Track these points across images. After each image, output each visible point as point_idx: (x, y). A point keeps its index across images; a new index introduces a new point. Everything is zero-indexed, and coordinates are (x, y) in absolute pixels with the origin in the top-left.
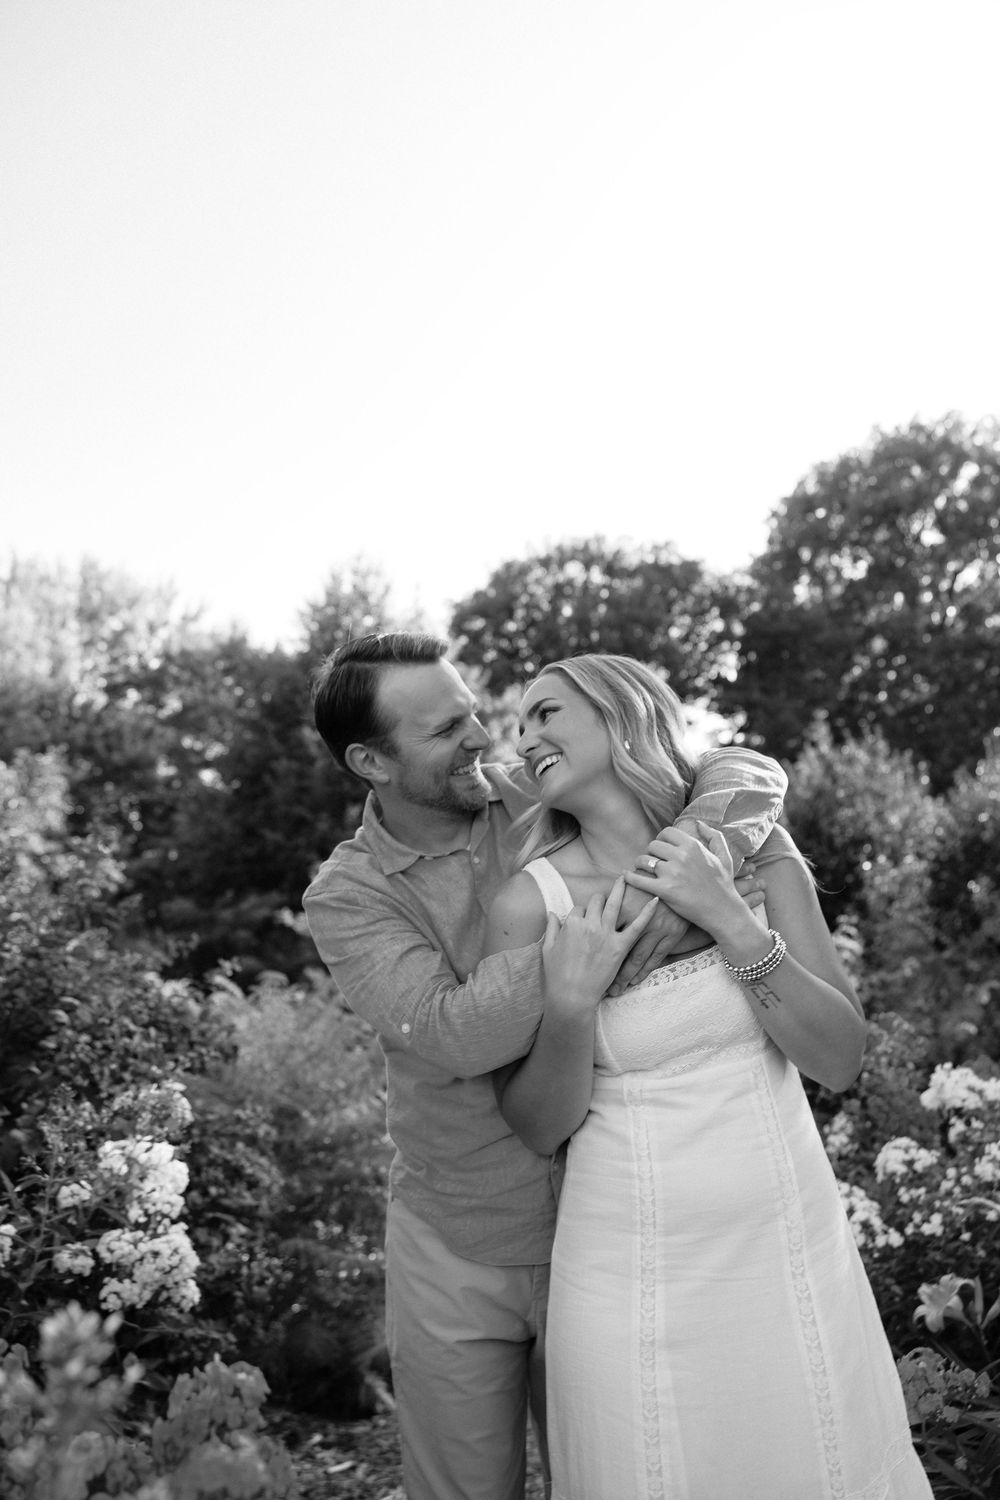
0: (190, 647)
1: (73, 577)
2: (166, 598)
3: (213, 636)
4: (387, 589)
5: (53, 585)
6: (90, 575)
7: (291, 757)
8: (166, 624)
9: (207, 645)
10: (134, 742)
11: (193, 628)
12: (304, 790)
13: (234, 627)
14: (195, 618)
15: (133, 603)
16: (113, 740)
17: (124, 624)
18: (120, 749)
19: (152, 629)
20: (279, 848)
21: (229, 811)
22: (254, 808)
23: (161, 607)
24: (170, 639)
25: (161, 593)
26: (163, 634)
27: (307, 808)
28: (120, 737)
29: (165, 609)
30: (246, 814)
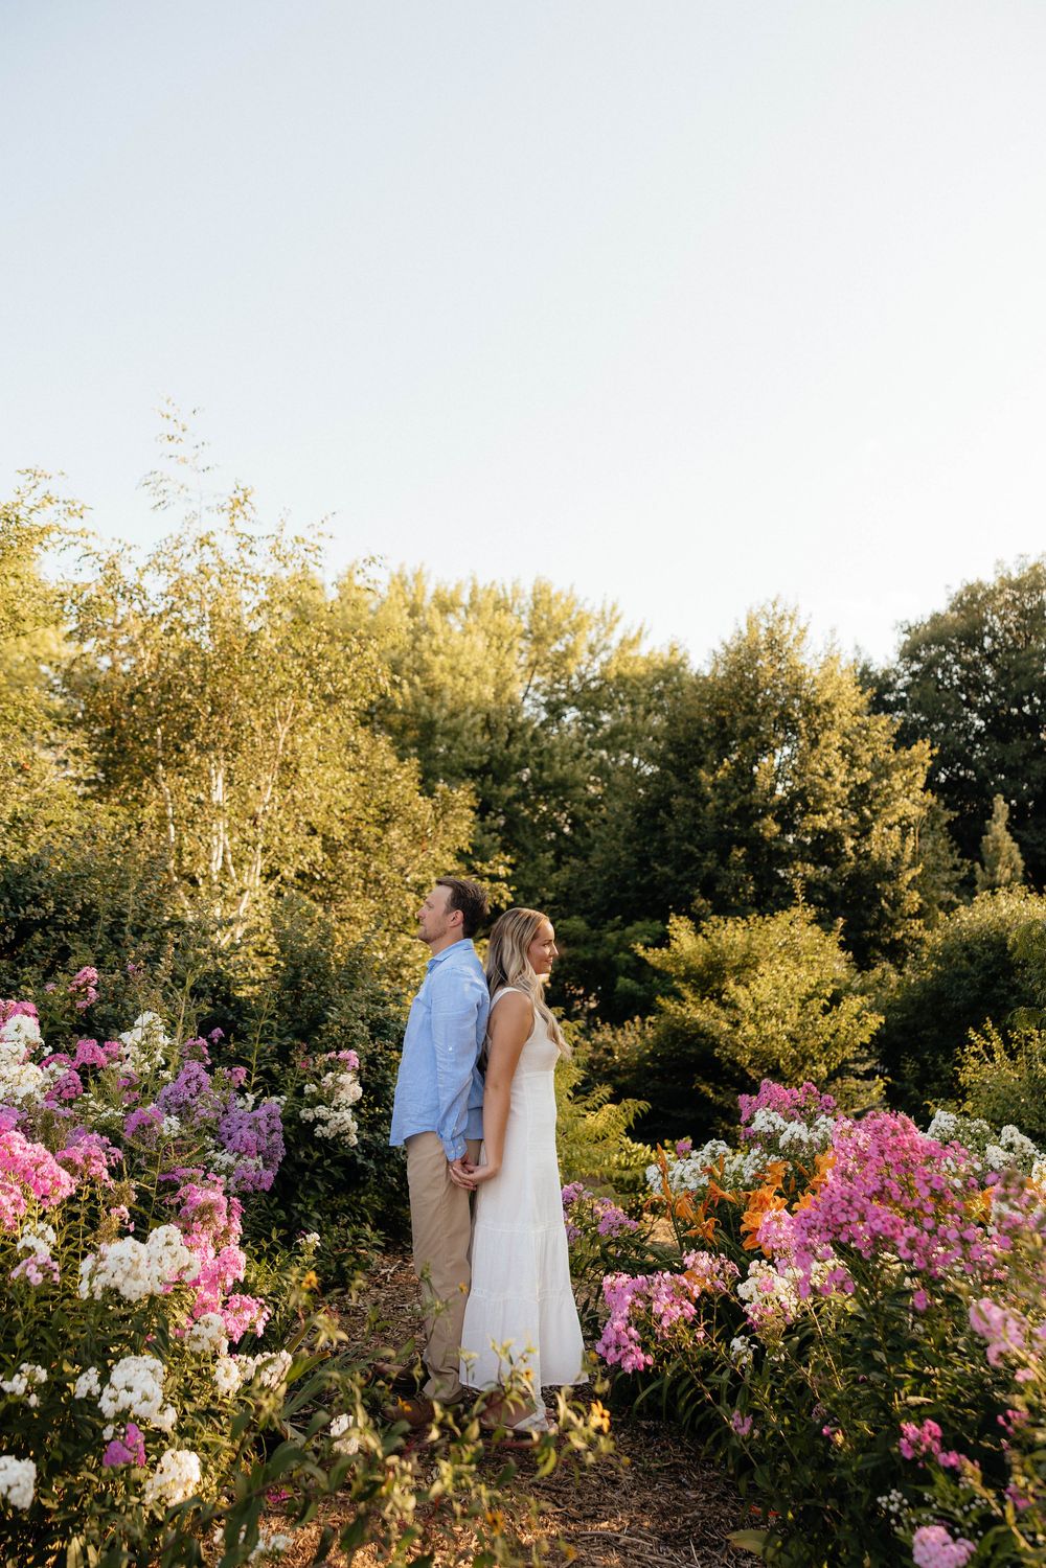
0: (626, 671)
1: (526, 602)
2: (608, 620)
3: (648, 661)
5: (507, 610)
6: (541, 599)
7: (688, 796)
8: (606, 648)
9: (641, 670)
10: (563, 763)
11: (631, 653)
12: (696, 827)
13: (673, 651)
14: (633, 643)
15: (576, 628)
16: (546, 759)
17: (567, 646)
18: (551, 768)
19: (591, 652)
20: (668, 880)
21: (629, 840)
22: (651, 841)
23: (603, 632)
24: (608, 663)
25: (604, 618)
26: (604, 657)
27: (697, 847)
28: (552, 757)
29: (606, 634)
30: (644, 844)
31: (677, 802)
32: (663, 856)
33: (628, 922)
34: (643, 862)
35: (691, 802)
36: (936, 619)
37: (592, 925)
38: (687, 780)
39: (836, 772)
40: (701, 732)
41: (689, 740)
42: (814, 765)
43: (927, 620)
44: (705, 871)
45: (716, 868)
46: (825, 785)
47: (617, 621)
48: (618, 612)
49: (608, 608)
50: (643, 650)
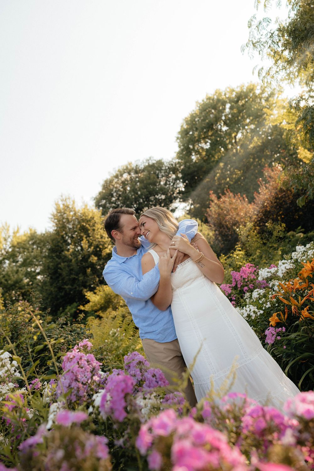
0: (20, 241)
2: (6, 228)
3: (25, 235)
4: (74, 202)
7: (64, 262)
8: (9, 237)
9: (24, 238)
10: (13, 276)
11: (18, 235)
12: (72, 270)
13: (31, 230)
14: (18, 232)
16: (7, 277)
18: (10, 279)
19: (5, 240)
20: (71, 290)
21: (51, 285)
22: (59, 281)
23: (6, 232)
24: (12, 241)
25: (4, 228)
26: (9, 240)
27: (75, 275)
28: (9, 276)
29: (7, 232)
30: (57, 284)
31: (61, 265)
32: (65, 283)
34: (60, 289)
35: (66, 264)
38: (61, 258)
39: (104, 235)
41: (55, 246)
42: (97, 236)
44: (81, 281)
45: (84, 278)
46: (103, 240)
47: (9, 227)
48: (8, 225)
49: (4, 225)
50: (21, 233)
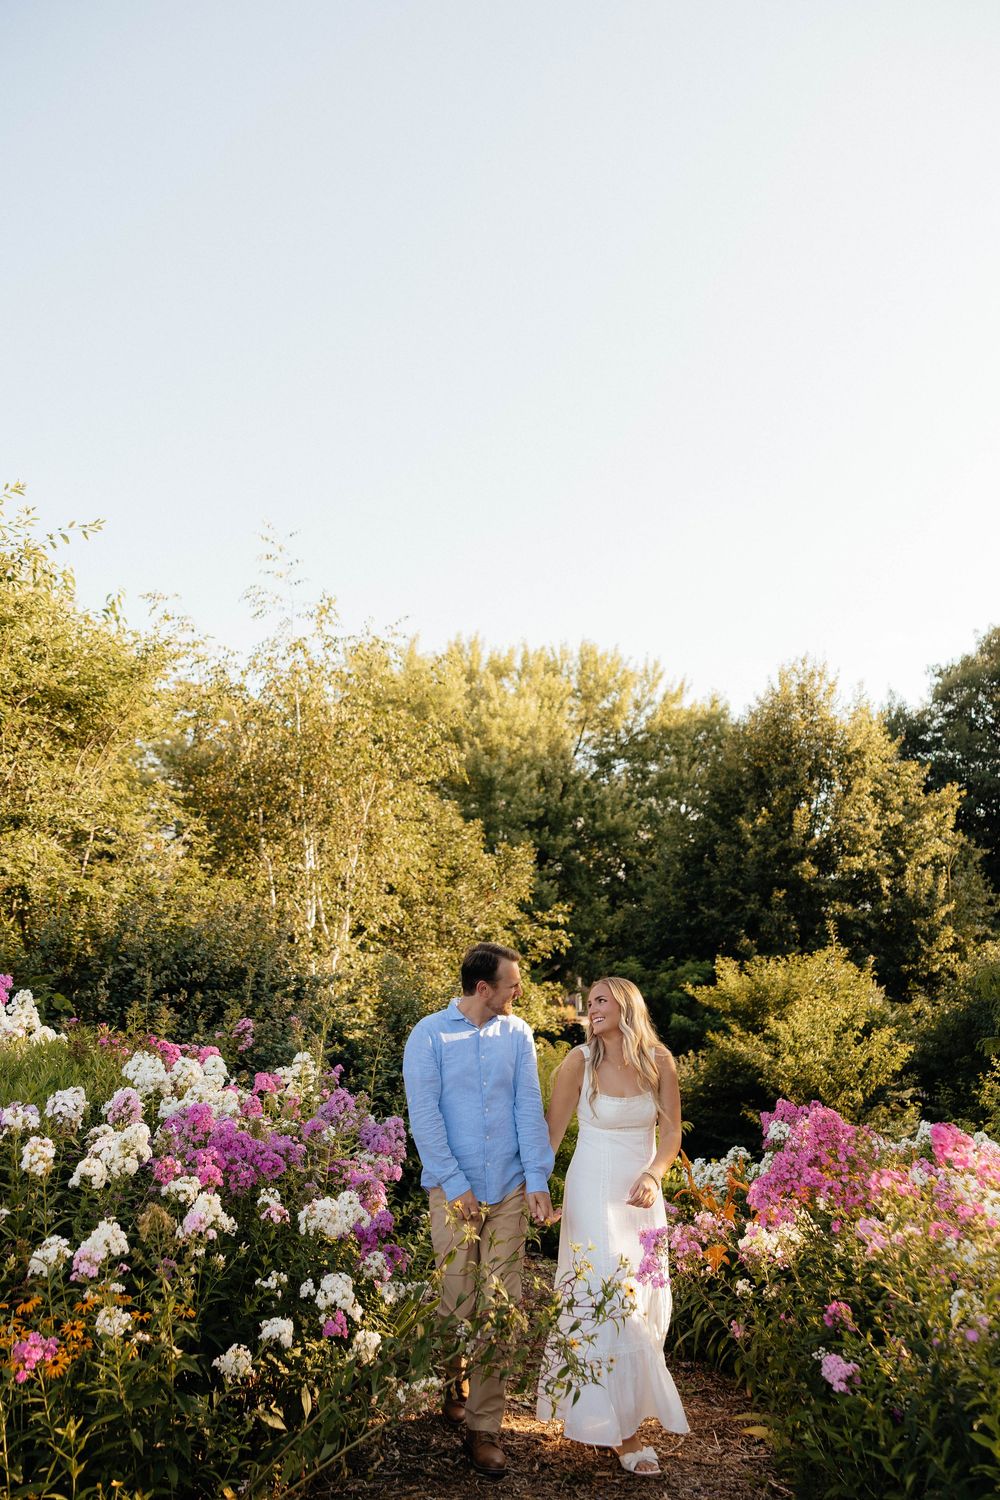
0: (670, 724)
1: (574, 663)
2: (651, 677)
3: (690, 715)
4: (831, 691)
5: (556, 672)
6: (588, 660)
8: (650, 703)
9: (682, 721)
10: (613, 813)
11: (675, 707)
13: (714, 703)
14: (675, 698)
15: (623, 685)
16: (598, 809)
17: (614, 704)
18: (603, 818)
19: (637, 706)
20: (714, 922)
21: (678, 885)
22: (699, 885)
23: (647, 688)
24: (654, 716)
25: (647, 675)
26: (649, 711)
27: (741, 890)
28: (604, 807)
29: (650, 691)
30: (692, 888)
31: (721, 848)
32: (710, 900)
33: (679, 962)
34: (692, 905)
35: (734, 848)
36: (967, 662)
37: (647, 966)
38: (729, 827)
39: (869, 816)
40: (740, 782)
41: (730, 790)
42: (847, 810)
43: (957, 663)
44: (749, 913)
45: (760, 910)
46: (859, 828)
47: (660, 677)
48: (660, 669)
49: (651, 666)
50: (686, 703)
